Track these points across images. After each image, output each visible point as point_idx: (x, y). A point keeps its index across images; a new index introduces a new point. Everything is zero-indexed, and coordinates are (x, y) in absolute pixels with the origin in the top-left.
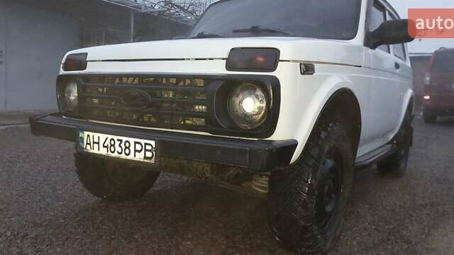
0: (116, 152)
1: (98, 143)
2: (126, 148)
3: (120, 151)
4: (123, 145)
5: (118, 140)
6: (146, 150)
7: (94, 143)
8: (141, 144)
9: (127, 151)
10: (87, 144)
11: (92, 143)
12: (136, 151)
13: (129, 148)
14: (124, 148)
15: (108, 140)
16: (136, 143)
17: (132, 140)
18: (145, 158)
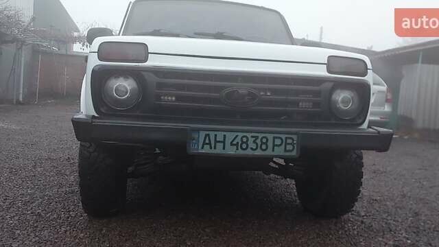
0: (249, 149)
1: (224, 142)
2: (262, 143)
3: (254, 148)
4: (258, 141)
5: (252, 137)
6: (286, 144)
7: (216, 141)
8: (282, 140)
9: (264, 147)
10: (204, 143)
11: (213, 142)
12: (274, 145)
13: (266, 144)
14: (259, 144)
15: (239, 138)
16: (274, 138)
17: (270, 137)
18: (286, 150)
